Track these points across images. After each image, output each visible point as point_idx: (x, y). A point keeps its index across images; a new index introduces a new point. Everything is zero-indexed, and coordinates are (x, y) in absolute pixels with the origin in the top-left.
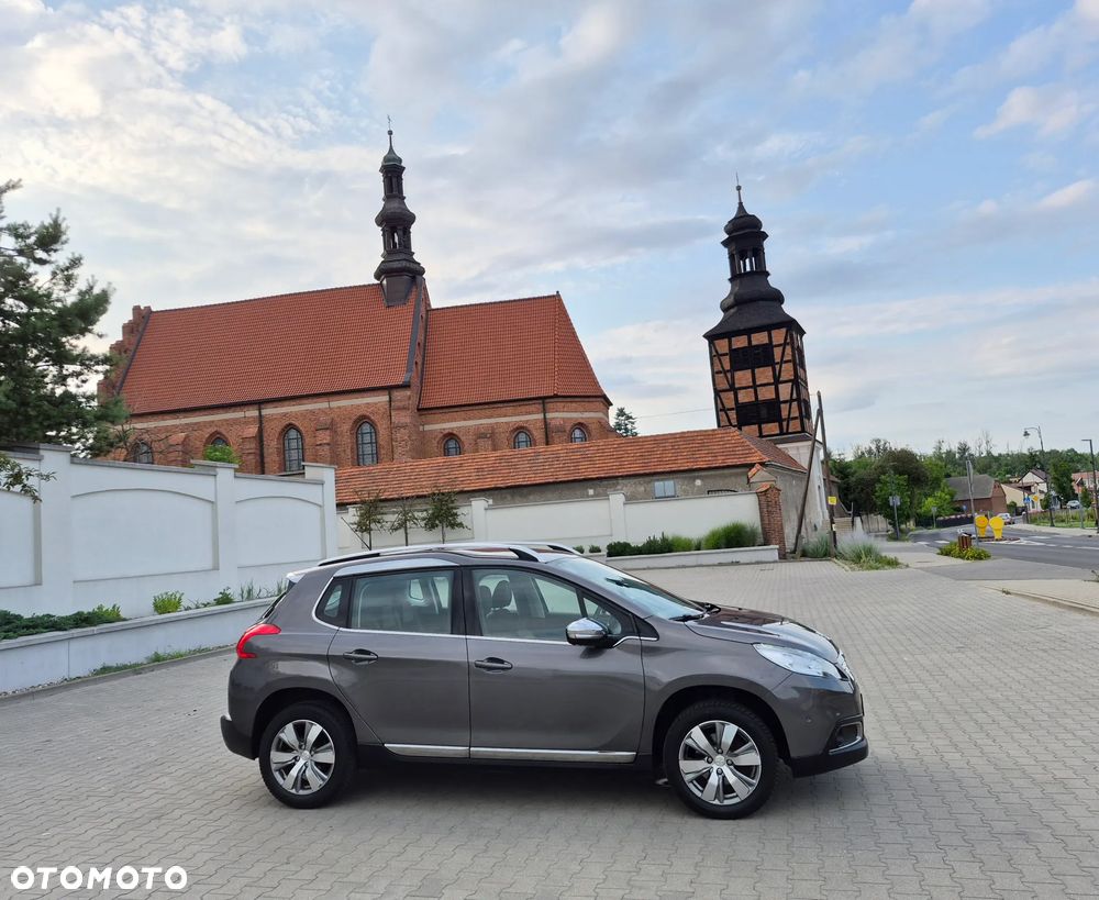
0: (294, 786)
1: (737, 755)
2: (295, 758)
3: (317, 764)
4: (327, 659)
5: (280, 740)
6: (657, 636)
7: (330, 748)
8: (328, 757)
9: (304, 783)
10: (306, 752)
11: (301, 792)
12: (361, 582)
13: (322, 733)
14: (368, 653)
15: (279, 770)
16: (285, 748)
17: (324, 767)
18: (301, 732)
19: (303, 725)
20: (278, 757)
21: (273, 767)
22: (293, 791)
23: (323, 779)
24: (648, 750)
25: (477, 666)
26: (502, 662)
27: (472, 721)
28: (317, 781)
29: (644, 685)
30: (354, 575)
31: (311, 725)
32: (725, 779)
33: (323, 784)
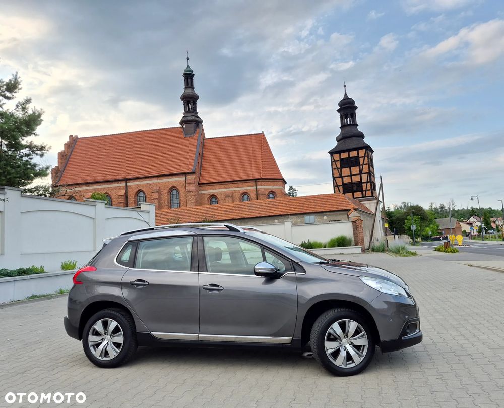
0: (101, 355)
1: (356, 339)
2: (102, 339)
3: (114, 344)
4: (121, 285)
5: (94, 329)
6: (305, 272)
7: (121, 335)
9: (106, 353)
10: (109, 337)
11: (105, 359)
12: (143, 244)
13: (117, 326)
14: (143, 281)
15: (93, 346)
16: (97, 334)
17: (117, 345)
18: (105, 325)
19: (107, 321)
20: (92, 339)
21: (90, 344)
22: (100, 358)
23: (117, 352)
24: (299, 337)
25: (204, 289)
26: (218, 286)
27: (200, 320)
28: (113, 353)
29: (297, 301)
30: (139, 240)
31: (112, 321)
32: (348, 353)
33: (117, 354)
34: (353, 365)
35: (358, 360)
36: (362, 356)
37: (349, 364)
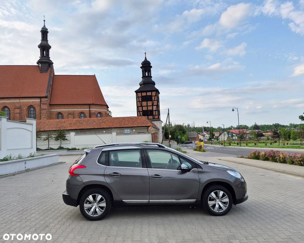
0: (92, 214)
1: (223, 199)
2: (92, 206)
3: (100, 207)
4: (104, 175)
5: (87, 200)
6: (202, 168)
7: (104, 202)
8: (104, 205)
9: (96, 213)
10: (96, 203)
11: (95, 216)
13: (102, 198)
14: (117, 173)
15: (86, 210)
16: (89, 202)
17: (102, 208)
18: (94, 197)
19: (95, 196)
20: (86, 206)
22: (92, 216)
24: (200, 199)
25: (152, 177)
26: (159, 175)
27: (150, 192)
28: (99, 212)
29: (199, 181)
30: (109, 151)
31: (98, 195)
32: (219, 206)
33: (102, 213)
34: (223, 211)
35: (224, 208)
36: (227, 207)
37: (220, 210)
